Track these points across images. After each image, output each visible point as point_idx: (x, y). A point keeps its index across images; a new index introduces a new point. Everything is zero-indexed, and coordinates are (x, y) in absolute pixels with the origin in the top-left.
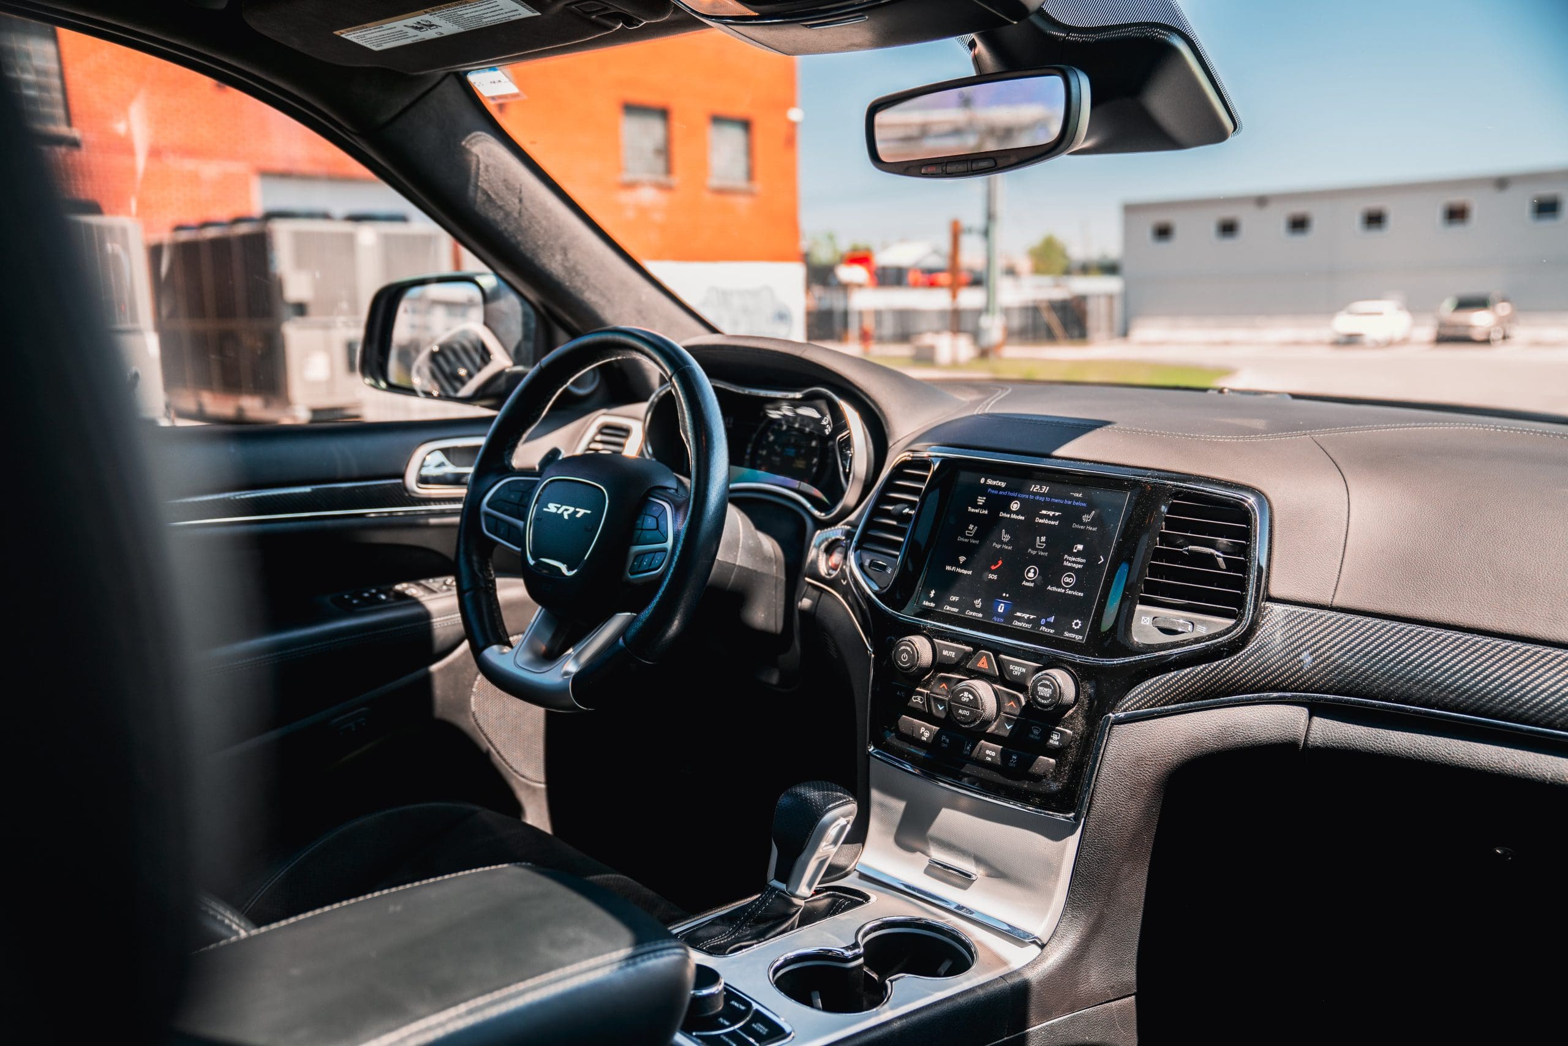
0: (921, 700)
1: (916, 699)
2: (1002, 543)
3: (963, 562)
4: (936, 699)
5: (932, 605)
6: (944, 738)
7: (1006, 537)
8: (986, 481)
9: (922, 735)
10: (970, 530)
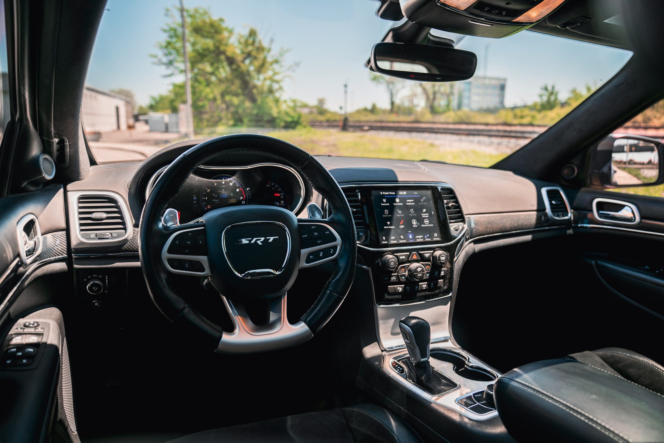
0: (395, 278)
1: (393, 278)
2: (399, 214)
3: (390, 224)
4: (401, 275)
5: (386, 242)
6: (407, 288)
7: (400, 212)
8: (383, 193)
9: (399, 290)
10: (386, 212)
